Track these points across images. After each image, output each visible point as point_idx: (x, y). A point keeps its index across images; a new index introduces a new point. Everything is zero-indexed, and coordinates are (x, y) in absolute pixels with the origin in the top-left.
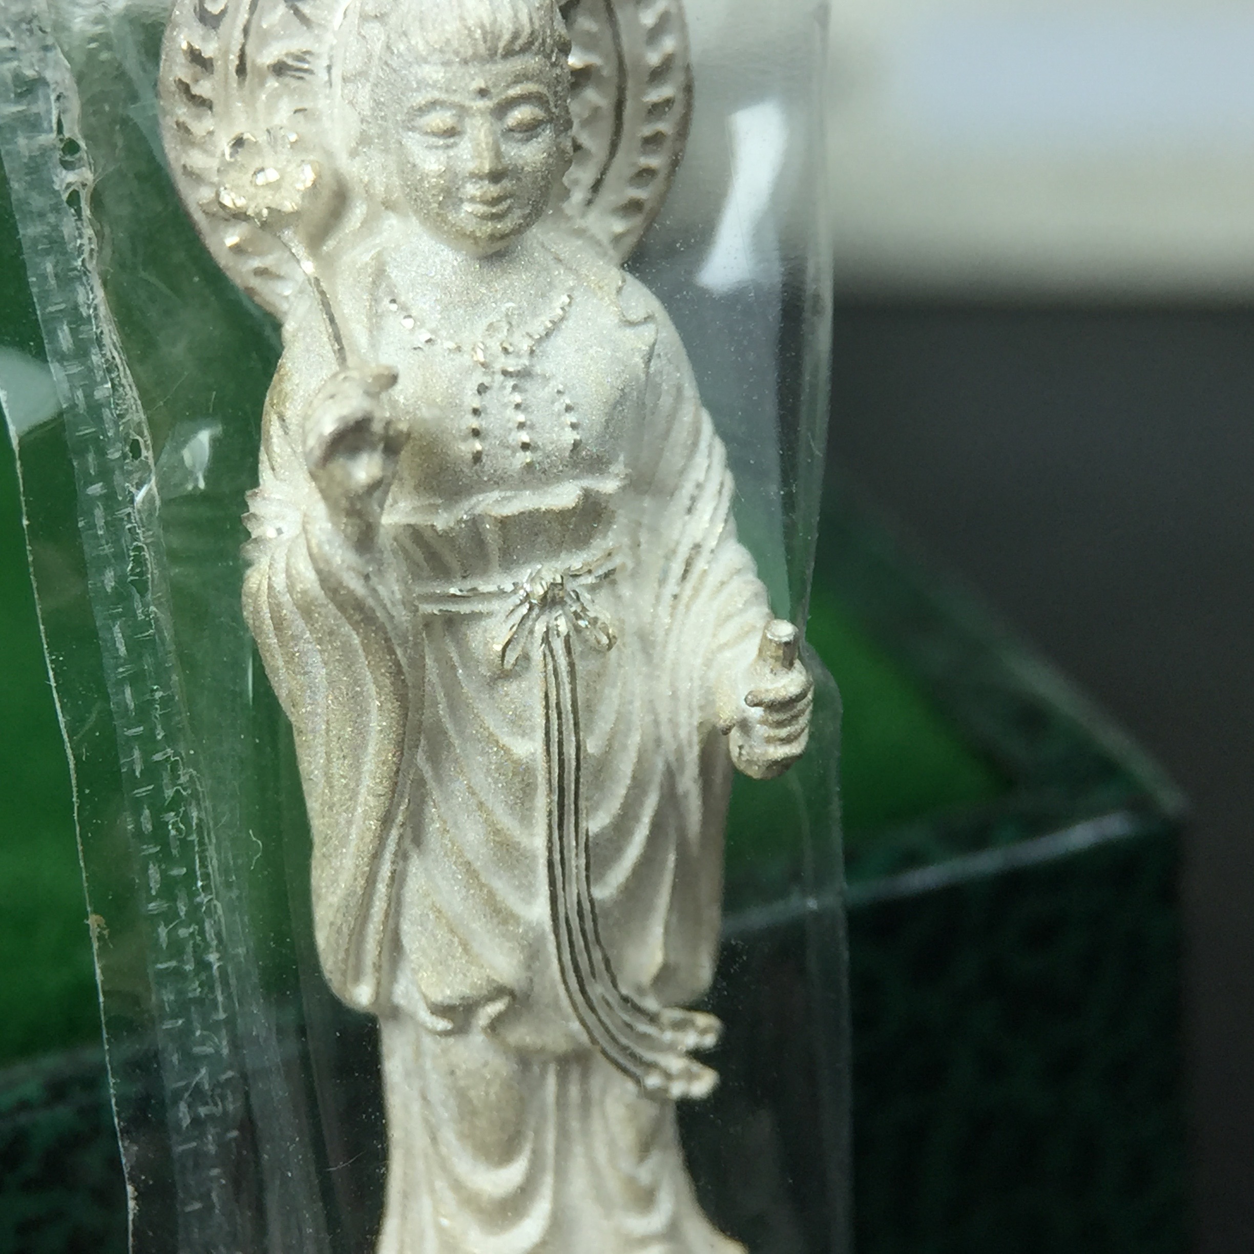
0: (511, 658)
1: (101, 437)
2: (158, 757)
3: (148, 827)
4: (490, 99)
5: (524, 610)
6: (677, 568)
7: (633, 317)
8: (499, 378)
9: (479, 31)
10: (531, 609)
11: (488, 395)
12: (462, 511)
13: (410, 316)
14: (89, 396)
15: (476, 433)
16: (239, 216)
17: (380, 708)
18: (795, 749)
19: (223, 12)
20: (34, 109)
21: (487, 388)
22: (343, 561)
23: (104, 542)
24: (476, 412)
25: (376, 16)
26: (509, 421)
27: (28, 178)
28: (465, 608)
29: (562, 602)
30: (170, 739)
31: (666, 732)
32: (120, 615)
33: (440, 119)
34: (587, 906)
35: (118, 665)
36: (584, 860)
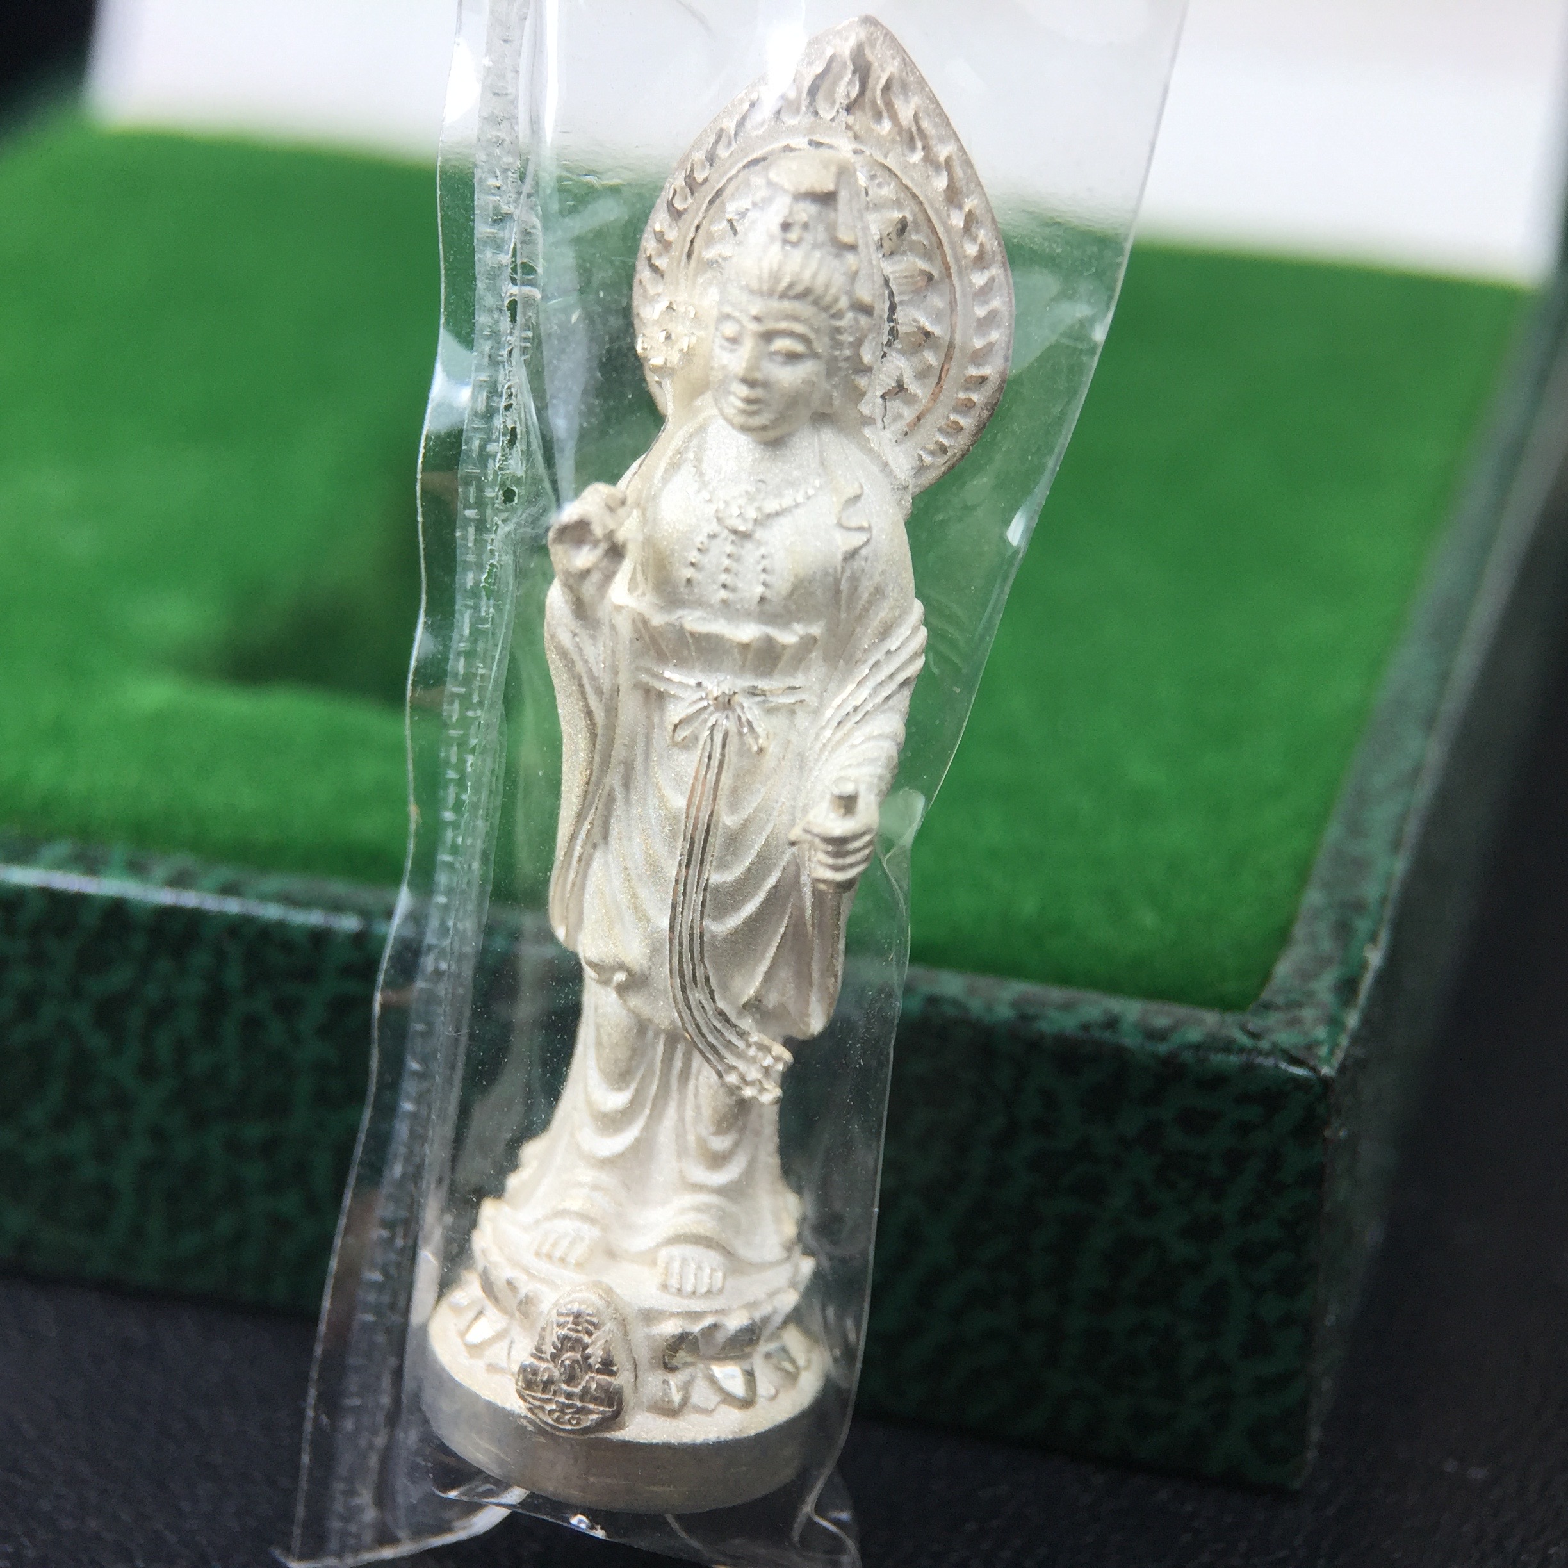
0: (681, 734)
1: (483, 478)
3: (454, 759)
4: (763, 325)
5: (705, 703)
7: (845, 523)
8: (727, 531)
10: (708, 704)
11: (715, 541)
12: (673, 617)
14: (483, 448)
15: (694, 565)
19: (685, 210)
20: (501, 235)
23: (470, 551)
24: (700, 550)
26: (720, 563)
27: (487, 281)
28: (663, 688)
29: (732, 709)
32: (471, 607)
34: (697, 931)
35: (460, 642)
36: (701, 898)
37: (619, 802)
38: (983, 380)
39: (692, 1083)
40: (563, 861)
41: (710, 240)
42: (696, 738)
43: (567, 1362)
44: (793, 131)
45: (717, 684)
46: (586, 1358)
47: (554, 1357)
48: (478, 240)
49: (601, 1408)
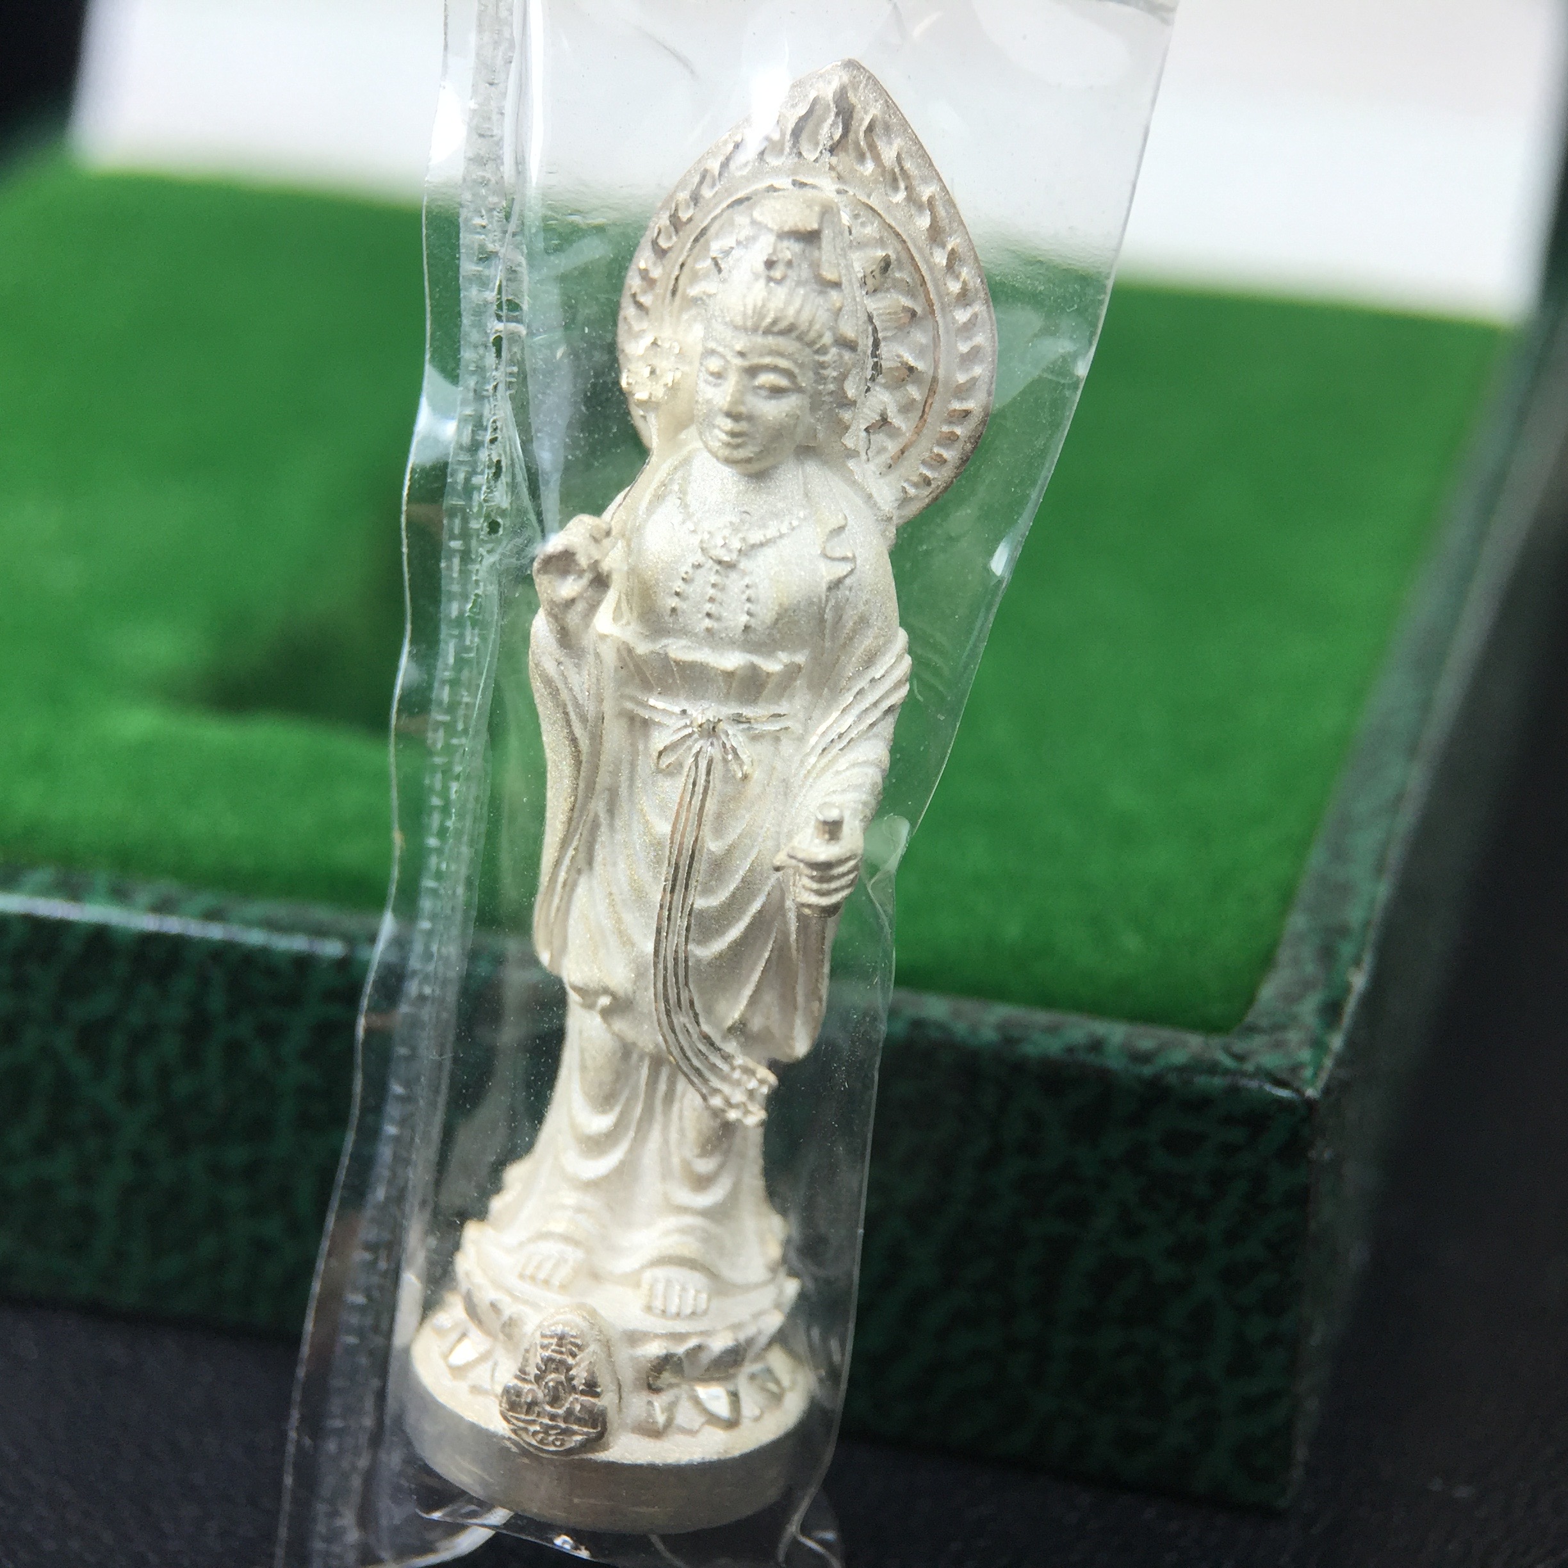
0: (665, 761)
1: (468, 510)
2: (455, 741)
3: (438, 786)
4: (746, 360)
5: (688, 730)
7: (830, 553)
8: (711, 562)
10: (692, 732)
11: (699, 571)
12: (658, 646)
14: (467, 480)
15: (679, 594)
19: (670, 248)
20: (486, 272)
23: (455, 582)
24: (685, 580)
26: (705, 593)
27: (472, 318)
28: (647, 715)
29: (716, 737)
32: (456, 636)
33: (715, 364)
34: (682, 955)
35: (445, 670)
36: (686, 923)
37: (604, 829)
38: (967, 413)
39: (676, 1107)
40: (548, 886)
41: (695, 277)
42: (681, 765)
43: (551, 1384)
44: (776, 171)
45: (702, 712)
46: (570, 1379)
47: (538, 1379)
48: (463, 277)
49: (585, 1430)
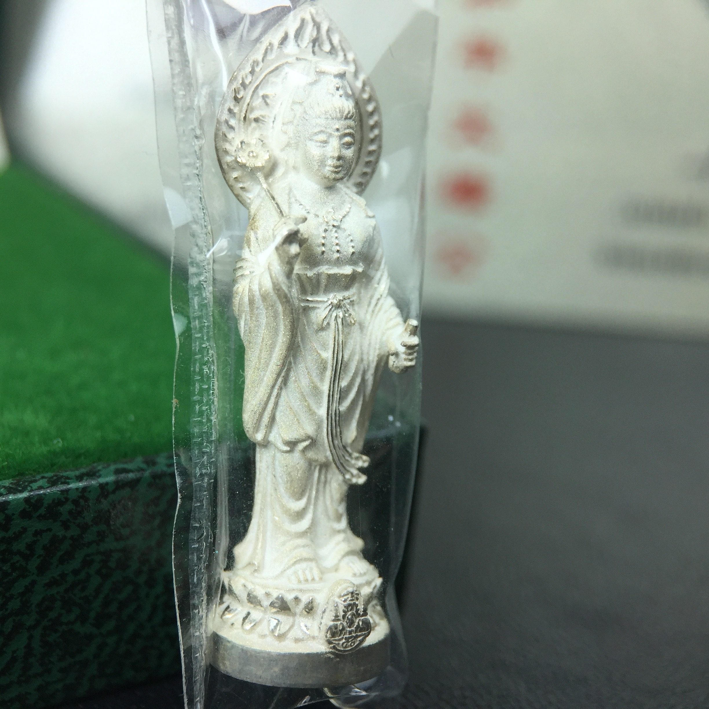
0: (325, 323)
2: (204, 346)
3: (197, 370)
4: (339, 132)
5: (330, 307)
6: (374, 302)
7: (369, 215)
8: (331, 227)
9: (338, 109)
10: (332, 307)
11: (327, 233)
12: (315, 271)
13: (302, 205)
15: (323, 245)
16: (243, 166)
17: (284, 334)
18: (413, 363)
19: (242, 98)
21: (327, 230)
22: (282, 280)
24: (324, 238)
25: (300, 103)
26: (333, 242)
28: (311, 305)
29: (341, 307)
30: (208, 340)
31: (365, 357)
32: (197, 295)
33: (322, 137)
34: (338, 412)
35: (194, 312)
41: (255, 109)
43: (350, 617)
44: (288, 55)
46: (357, 610)
47: (344, 617)
49: (364, 633)
